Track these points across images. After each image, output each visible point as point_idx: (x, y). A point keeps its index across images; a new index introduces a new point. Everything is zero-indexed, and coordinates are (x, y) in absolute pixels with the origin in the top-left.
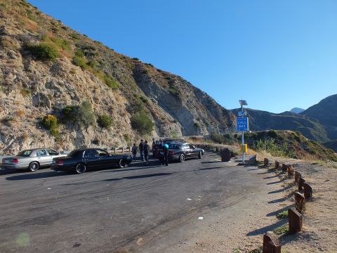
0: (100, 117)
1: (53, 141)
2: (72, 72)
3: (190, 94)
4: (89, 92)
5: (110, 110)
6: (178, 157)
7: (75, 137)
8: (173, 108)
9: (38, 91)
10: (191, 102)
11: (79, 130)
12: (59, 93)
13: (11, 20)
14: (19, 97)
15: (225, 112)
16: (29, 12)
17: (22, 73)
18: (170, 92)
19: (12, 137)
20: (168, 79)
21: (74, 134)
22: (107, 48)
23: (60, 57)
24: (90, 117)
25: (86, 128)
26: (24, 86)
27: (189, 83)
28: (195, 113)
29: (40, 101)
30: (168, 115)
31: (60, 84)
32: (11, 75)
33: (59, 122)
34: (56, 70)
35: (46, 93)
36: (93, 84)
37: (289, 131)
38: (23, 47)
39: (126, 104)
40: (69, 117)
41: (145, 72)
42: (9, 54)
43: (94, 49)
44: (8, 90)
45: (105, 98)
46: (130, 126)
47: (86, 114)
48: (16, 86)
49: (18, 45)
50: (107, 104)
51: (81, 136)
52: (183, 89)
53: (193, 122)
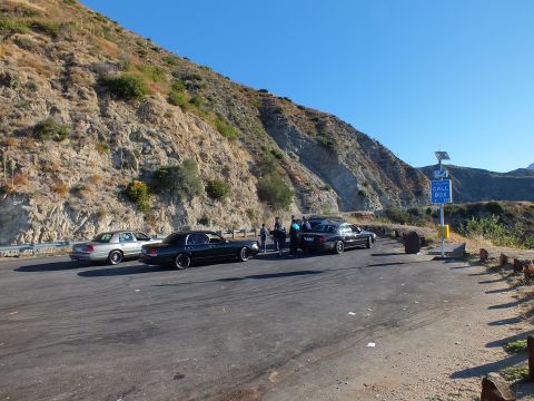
0: (209, 183)
1: (141, 220)
2: (168, 116)
3: (351, 143)
4: (194, 145)
5: (225, 172)
6: (332, 245)
7: (173, 213)
8: (324, 167)
9: (120, 145)
10: (353, 156)
11: (178, 204)
12: (149, 148)
13: (82, 43)
14: (94, 155)
15: (410, 171)
16: (107, 30)
17: (98, 120)
18: (318, 141)
19: (85, 214)
20: (316, 120)
21: (173, 209)
22: (219, 75)
23: (150, 93)
24: (194, 184)
25: (190, 200)
26: (101, 138)
27: (349, 125)
28: (359, 173)
29: (123, 160)
30: (315, 179)
31: (151, 134)
32: (83, 123)
33: (149, 192)
34: (144, 113)
35: (131, 147)
36: (198, 132)
37: (524, 203)
38: (98, 81)
39: (249, 163)
40: (164, 183)
41: (278, 111)
42: (80, 93)
43: (199, 79)
44: (79, 145)
45: (217, 153)
46: (256, 197)
47: (189, 178)
48: (89, 139)
49: (92, 79)
50: (220, 163)
51: (182, 213)
52: (339, 135)
53: (356, 189)
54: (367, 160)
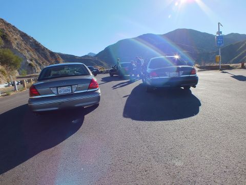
3: (18, 37)
10: (21, 44)
27: (14, 26)
28: (27, 54)
53: (27, 62)
54: (28, 47)
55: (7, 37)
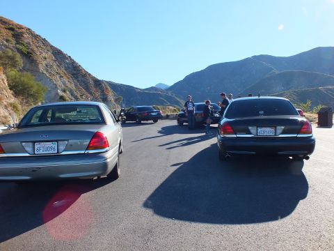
3: (48, 55)
10: (51, 66)
18: (18, 49)
20: (12, 29)
27: (44, 39)
28: (58, 81)
52: (37, 47)
53: (58, 94)
54: (62, 71)
55: (34, 55)
